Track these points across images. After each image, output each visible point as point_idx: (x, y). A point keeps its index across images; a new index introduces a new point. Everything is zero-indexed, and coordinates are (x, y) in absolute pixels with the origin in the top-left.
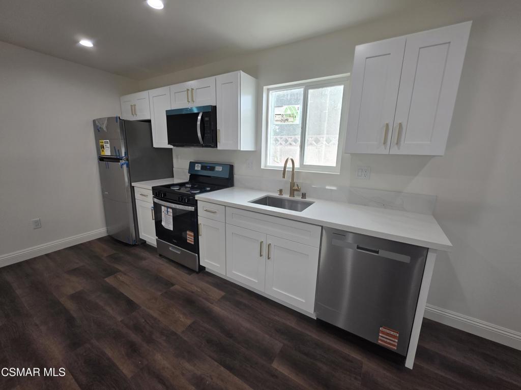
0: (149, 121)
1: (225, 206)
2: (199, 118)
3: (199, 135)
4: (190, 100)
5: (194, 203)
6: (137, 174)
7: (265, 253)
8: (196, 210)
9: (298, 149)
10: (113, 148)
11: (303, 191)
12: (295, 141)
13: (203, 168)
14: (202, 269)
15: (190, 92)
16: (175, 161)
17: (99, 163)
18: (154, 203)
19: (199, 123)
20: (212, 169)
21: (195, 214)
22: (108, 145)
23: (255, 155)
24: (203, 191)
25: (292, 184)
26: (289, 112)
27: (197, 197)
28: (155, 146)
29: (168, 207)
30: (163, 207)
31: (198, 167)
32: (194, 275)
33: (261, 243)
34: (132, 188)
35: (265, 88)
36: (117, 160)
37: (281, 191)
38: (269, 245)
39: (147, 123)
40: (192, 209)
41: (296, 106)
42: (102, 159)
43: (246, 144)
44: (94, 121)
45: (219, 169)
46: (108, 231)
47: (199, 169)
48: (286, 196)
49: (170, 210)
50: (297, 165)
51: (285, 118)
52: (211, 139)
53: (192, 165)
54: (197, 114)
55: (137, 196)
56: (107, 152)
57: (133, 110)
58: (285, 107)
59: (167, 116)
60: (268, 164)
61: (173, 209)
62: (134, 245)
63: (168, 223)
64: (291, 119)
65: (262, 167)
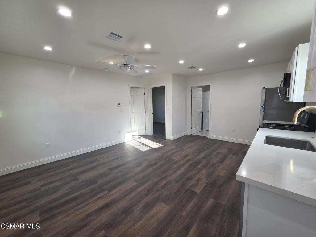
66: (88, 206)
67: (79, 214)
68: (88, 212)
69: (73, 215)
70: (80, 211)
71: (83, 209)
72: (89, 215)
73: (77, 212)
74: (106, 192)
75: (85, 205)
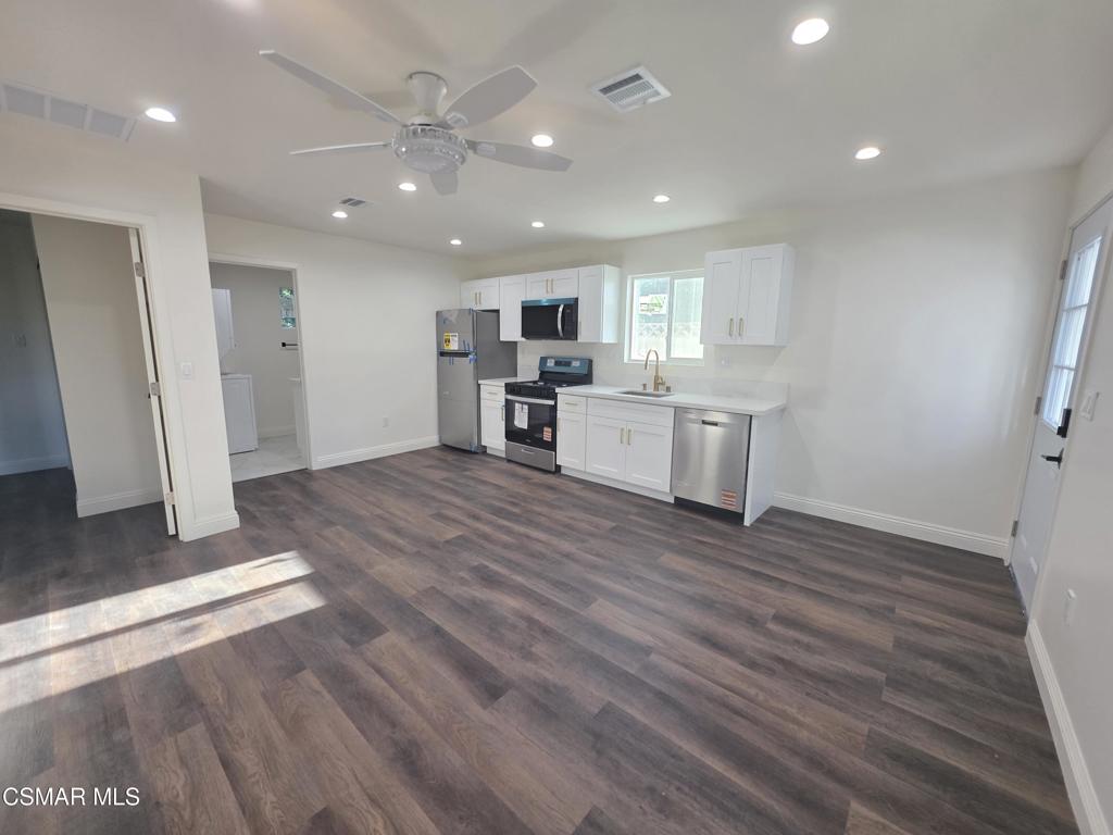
0: (497, 311)
1: (587, 397)
2: (561, 309)
3: (559, 327)
4: (549, 290)
5: (554, 396)
6: (484, 371)
7: (625, 439)
8: (556, 403)
9: (663, 341)
10: (462, 342)
11: (667, 384)
12: (661, 330)
13: (557, 363)
14: (558, 468)
15: (550, 284)
16: (519, 356)
17: (438, 359)
18: (507, 400)
19: (560, 315)
20: (568, 364)
21: (554, 408)
22: (456, 339)
23: (617, 347)
24: (560, 386)
25: (657, 378)
26: (655, 301)
27: (558, 390)
28: (501, 339)
29: (522, 403)
30: (517, 405)
31: (550, 363)
32: (550, 476)
33: (622, 430)
34: (479, 385)
35: (630, 277)
36: (465, 355)
37: (645, 385)
38: (630, 431)
39: (495, 314)
40: (551, 403)
41: (663, 296)
42: (442, 354)
43: (608, 337)
44: (438, 313)
45: (576, 364)
46: (440, 441)
47: (553, 364)
48: (650, 390)
49: (526, 407)
50: (663, 358)
51: (651, 307)
52: (571, 331)
53: (543, 360)
54: (559, 306)
55: (483, 394)
56: (454, 346)
57: (478, 297)
58: (651, 296)
59: (523, 308)
60: (633, 358)
61: (529, 405)
62: (475, 453)
63: (521, 421)
64: (657, 309)
65: (626, 361)
66: (728, 680)
67: (762, 689)
68: (748, 672)
69: (773, 703)
70: (752, 691)
71: (743, 687)
72: (753, 665)
73: (761, 697)
74: (654, 658)
75: (728, 693)
